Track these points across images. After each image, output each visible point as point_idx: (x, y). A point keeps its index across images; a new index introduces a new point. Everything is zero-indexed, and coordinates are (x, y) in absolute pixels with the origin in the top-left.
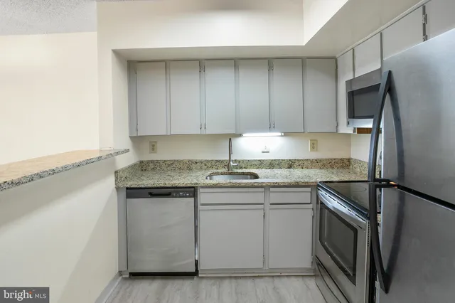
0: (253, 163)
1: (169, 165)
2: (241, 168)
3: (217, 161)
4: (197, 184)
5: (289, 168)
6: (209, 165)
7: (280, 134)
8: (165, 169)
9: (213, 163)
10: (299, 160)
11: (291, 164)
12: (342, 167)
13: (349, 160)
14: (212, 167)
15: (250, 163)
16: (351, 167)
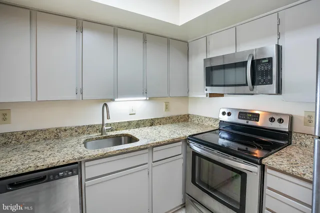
0: (123, 124)
1: (29, 137)
2: (112, 130)
3: (89, 126)
4: (81, 158)
5: (151, 126)
6: (80, 131)
7: (145, 98)
8: (24, 141)
9: (85, 129)
10: (158, 119)
11: (152, 123)
12: (185, 121)
13: (188, 115)
14: (83, 133)
15: (120, 126)
16: (190, 120)
